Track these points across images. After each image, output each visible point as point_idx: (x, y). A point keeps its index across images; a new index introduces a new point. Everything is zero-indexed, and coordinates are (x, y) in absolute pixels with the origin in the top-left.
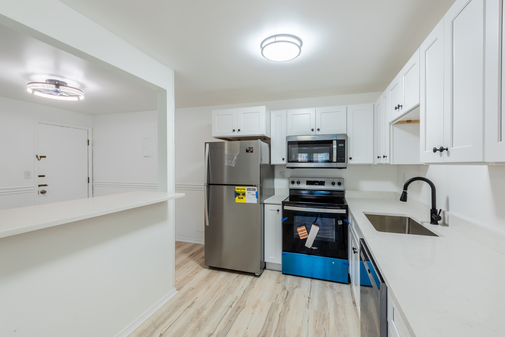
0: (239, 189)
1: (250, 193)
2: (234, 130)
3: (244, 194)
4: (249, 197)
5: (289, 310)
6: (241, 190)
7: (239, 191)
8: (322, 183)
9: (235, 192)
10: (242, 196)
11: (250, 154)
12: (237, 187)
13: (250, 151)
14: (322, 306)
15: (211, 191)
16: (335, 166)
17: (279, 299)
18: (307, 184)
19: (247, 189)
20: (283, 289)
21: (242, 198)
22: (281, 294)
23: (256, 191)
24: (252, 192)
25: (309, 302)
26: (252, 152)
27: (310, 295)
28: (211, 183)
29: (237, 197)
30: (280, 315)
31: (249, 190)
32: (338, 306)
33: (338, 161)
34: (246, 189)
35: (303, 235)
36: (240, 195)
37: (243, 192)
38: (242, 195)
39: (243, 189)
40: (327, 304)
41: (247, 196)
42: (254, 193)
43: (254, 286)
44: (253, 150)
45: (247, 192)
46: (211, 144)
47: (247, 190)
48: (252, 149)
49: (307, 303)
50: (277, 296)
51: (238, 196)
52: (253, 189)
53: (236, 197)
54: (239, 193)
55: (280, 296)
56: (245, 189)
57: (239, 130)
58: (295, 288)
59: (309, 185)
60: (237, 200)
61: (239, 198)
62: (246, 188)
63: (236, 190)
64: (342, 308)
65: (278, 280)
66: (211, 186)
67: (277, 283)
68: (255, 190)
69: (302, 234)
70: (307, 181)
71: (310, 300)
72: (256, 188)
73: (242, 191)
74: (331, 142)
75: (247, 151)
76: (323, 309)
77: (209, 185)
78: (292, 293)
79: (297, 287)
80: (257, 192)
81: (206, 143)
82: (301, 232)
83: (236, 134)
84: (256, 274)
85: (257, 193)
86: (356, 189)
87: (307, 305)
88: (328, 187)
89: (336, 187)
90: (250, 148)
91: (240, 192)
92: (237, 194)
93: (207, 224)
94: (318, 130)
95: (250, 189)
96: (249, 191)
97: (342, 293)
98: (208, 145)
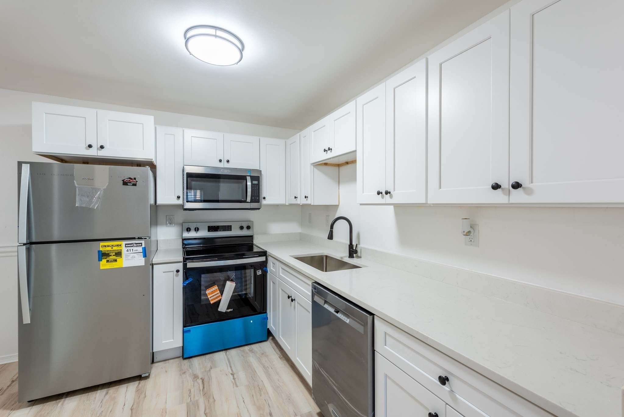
0: (108, 246)
1: (129, 251)
2: (90, 146)
3: (119, 254)
4: (129, 258)
5: (215, 401)
6: (112, 248)
7: (109, 249)
8: (229, 228)
9: (99, 252)
10: (114, 257)
11: (130, 188)
12: (102, 244)
13: (131, 184)
14: (252, 377)
15: (33, 254)
16: (249, 207)
17: (194, 395)
18: (209, 231)
19: (126, 244)
20: (194, 378)
21: (116, 261)
22: (194, 386)
23: (143, 246)
24: (135, 248)
25: (235, 379)
26: (135, 185)
27: (232, 370)
28: (34, 240)
29: (104, 261)
30: (205, 413)
31: (128, 245)
32: (268, 369)
33: (252, 201)
34: (123, 245)
35: (215, 297)
36: (111, 255)
37: (118, 250)
38: (113, 255)
39: (118, 245)
40: (255, 372)
41: (126, 256)
42: (140, 249)
43: (145, 394)
44: (137, 181)
45: (124, 250)
46: (33, 165)
47: (126, 247)
48: (134, 180)
49: (233, 381)
50: (189, 391)
51: (106, 258)
52: (136, 244)
53: (100, 260)
54: (107, 252)
55: (194, 390)
56: (120, 245)
57: (102, 147)
58: (210, 370)
59: (212, 231)
60: (104, 265)
61: (108, 261)
62: (123, 243)
63: (101, 249)
64: (272, 368)
65: (180, 370)
66: (34, 246)
67: (182, 375)
68: (140, 245)
69: (213, 296)
70: (209, 227)
71: (235, 376)
72: (143, 242)
73: (115, 248)
74: (244, 178)
75: (125, 183)
76: (253, 380)
77: (30, 244)
78: (209, 378)
79: (211, 368)
80: (145, 248)
81: (20, 164)
82: (212, 293)
83: (93, 153)
84: (143, 376)
86: (265, 233)
87: (234, 384)
88: (235, 232)
89: (245, 232)
90: (130, 178)
91: (111, 251)
92: (103, 255)
93: (27, 320)
94: (228, 161)
95: (132, 244)
96: (129, 248)
97: (265, 352)
98: (26, 169)
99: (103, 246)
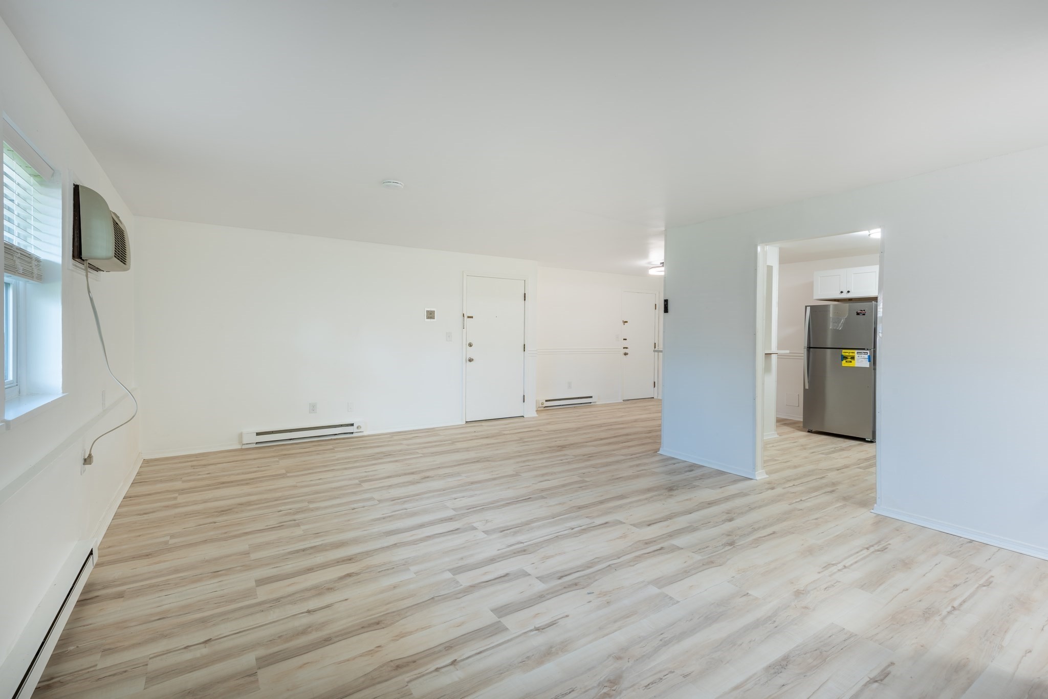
1: (860, 357)
2: (842, 292)
3: (853, 358)
4: (859, 361)
6: (849, 354)
7: (847, 354)
9: (842, 355)
11: (861, 317)
12: (844, 351)
13: (862, 314)
15: (811, 354)
21: (851, 362)
23: (869, 354)
24: (863, 355)
26: (864, 314)
28: (811, 346)
29: (844, 361)
31: (859, 353)
34: (856, 353)
36: (848, 359)
37: (852, 356)
38: (850, 359)
39: (852, 353)
41: (857, 360)
42: (866, 356)
45: (856, 356)
46: (812, 307)
48: (864, 311)
52: (864, 353)
53: (842, 360)
54: (846, 356)
56: (854, 353)
57: (848, 292)
60: (844, 363)
61: (846, 362)
62: (856, 351)
63: (843, 354)
66: (811, 349)
72: (868, 352)
73: (851, 354)
75: (858, 314)
77: (809, 348)
81: (806, 307)
83: (845, 296)
84: (867, 439)
85: (869, 356)
90: (861, 310)
92: (844, 358)
93: (807, 387)
95: (861, 352)
96: (859, 355)
98: (809, 309)
99: (845, 353)
